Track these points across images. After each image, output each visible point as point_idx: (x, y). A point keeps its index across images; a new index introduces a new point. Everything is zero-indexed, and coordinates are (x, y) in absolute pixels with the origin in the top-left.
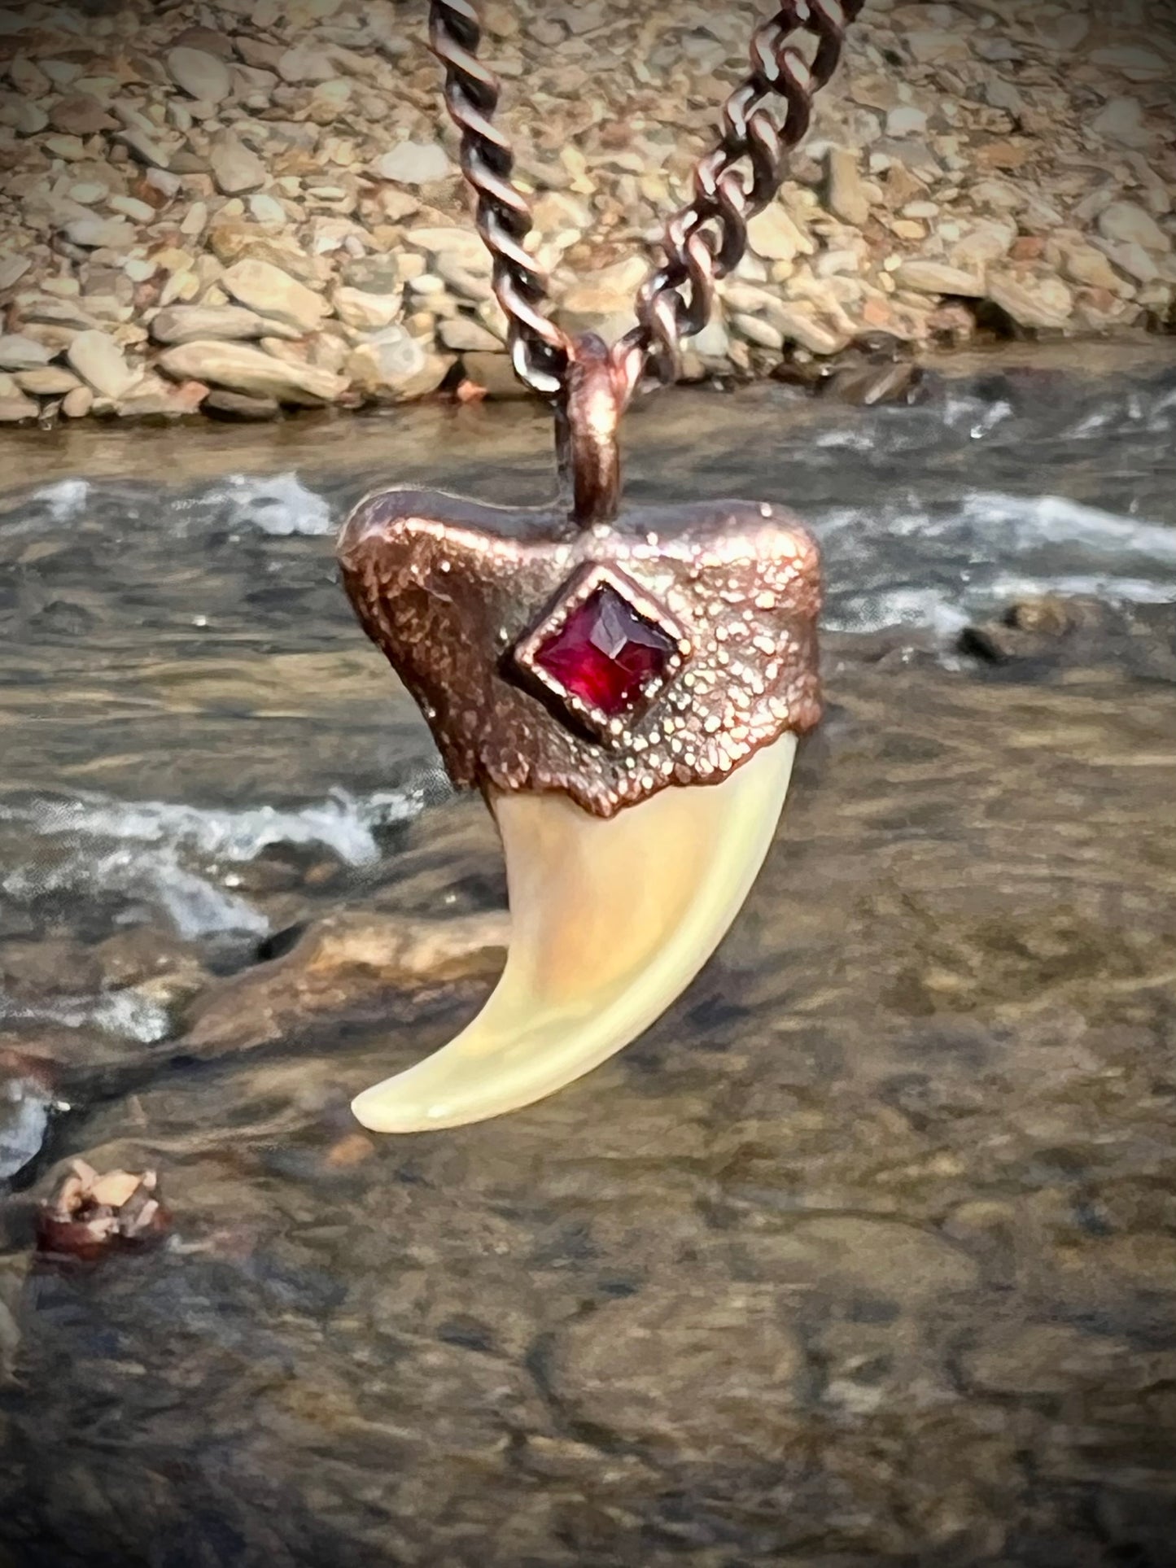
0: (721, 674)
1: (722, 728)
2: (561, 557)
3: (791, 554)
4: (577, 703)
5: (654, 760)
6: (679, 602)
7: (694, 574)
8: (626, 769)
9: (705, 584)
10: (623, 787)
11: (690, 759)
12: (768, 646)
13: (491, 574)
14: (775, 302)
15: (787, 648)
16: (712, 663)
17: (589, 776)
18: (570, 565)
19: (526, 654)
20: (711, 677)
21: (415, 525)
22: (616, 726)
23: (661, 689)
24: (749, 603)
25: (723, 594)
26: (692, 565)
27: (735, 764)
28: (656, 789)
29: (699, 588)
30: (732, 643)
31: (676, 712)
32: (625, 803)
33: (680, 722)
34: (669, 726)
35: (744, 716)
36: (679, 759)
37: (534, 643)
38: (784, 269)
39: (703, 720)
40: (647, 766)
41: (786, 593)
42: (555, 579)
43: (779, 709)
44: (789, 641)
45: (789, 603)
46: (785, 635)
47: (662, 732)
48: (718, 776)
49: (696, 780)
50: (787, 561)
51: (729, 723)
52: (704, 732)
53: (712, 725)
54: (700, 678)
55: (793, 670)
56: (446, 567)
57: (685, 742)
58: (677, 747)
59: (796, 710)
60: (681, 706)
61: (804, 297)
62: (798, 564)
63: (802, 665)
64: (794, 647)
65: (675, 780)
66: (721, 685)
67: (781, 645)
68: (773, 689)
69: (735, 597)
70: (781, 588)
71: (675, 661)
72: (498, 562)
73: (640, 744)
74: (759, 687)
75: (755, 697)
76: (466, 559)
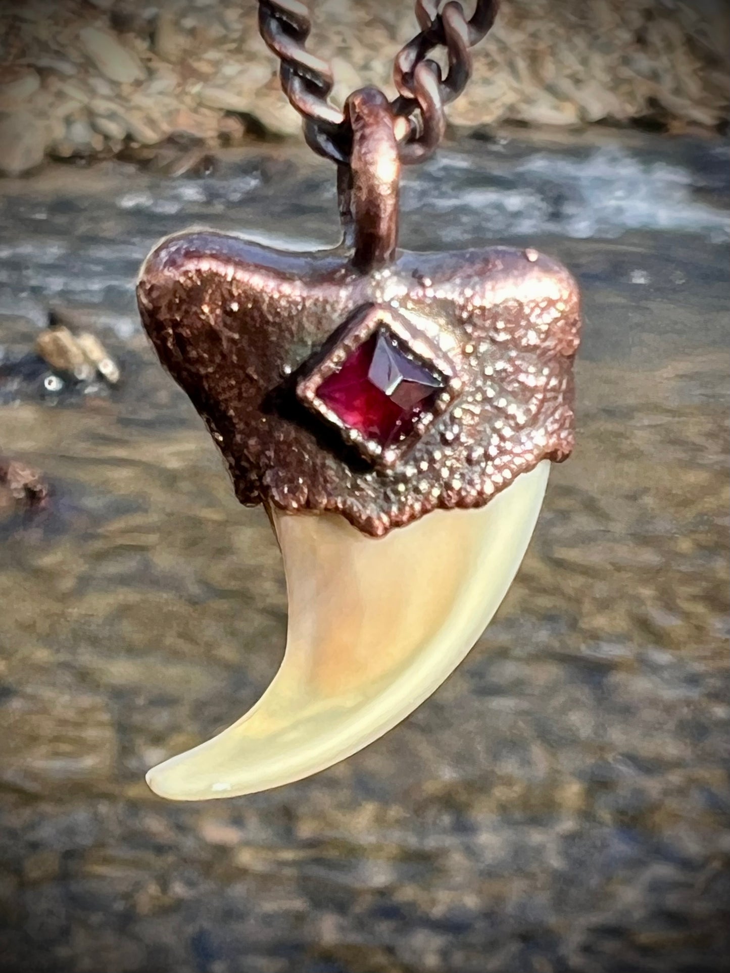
0: (488, 407)
1: (487, 457)
2: (343, 298)
3: (555, 296)
4: (354, 435)
5: (424, 486)
6: (449, 341)
7: (465, 315)
8: (397, 493)
9: (475, 326)
10: (395, 510)
11: (457, 484)
12: (531, 381)
13: (278, 314)
14: (121, 111)
15: (548, 383)
16: (479, 397)
17: (364, 499)
18: (351, 306)
19: (308, 389)
20: (477, 410)
21: (205, 265)
22: (391, 455)
23: (431, 423)
24: (515, 343)
25: (492, 334)
26: (463, 308)
27: (499, 489)
28: (425, 511)
29: (469, 329)
30: (500, 379)
31: (445, 442)
32: (396, 523)
33: (448, 451)
34: (437, 455)
35: (508, 445)
36: (448, 486)
37: (316, 380)
38: (126, 90)
39: (470, 449)
40: (417, 490)
41: (548, 334)
42: (337, 319)
43: (540, 439)
44: (549, 378)
45: (550, 343)
46: (546, 371)
47: (432, 461)
48: (480, 501)
49: (461, 504)
50: (551, 303)
51: (493, 451)
52: (469, 460)
53: (478, 453)
54: (467, 411)
55: (553, 404)
56: (235, 307)
57: (452, 471)
58: (445, 473)
59: (553, 440)
60: (449, 436)
61: (138, 108)
62: (561, 306)
63: (560, 399)
64: (554, 382)
65: (442, 504)
66: (486, 418)
67: (542, 381)
68: (534, 421)
69: (502, 337)
70: (544, 328)
71: (446, 397)
72: (283, 303)
73: (410, 471)
74: (522, 419)
75: (518, 428)
76: (253, 300)
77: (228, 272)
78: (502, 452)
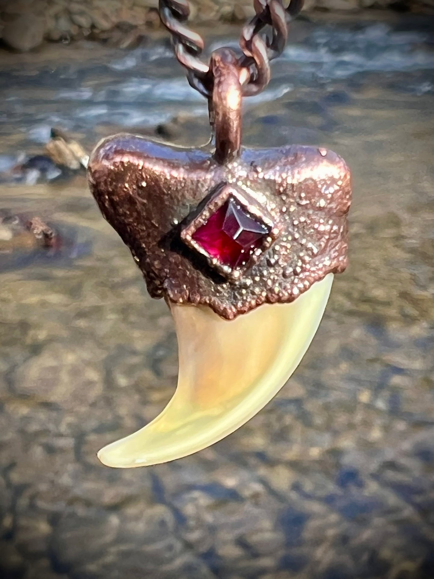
0: (295, 244)
1: (295, 273)
2: (208, 179)
4: (215, 261)
5: (257, 290)
6: (272, 205)
7: (281, 189)
8: (241, 295)
9: (287, 196)
10: (240, 304)
11: (277, 290)
12: (321, 228)
13: (169, 189)
15: (331, 229)
16: (290, 238)
17: (221, 298)
18: (213, 184)
19: (187, 235)
20: (289, 246)
22: (237, 274)
23: (261, 254)
24: (312, 205)
25: (298, 200)
26: (281, 185)
27: (301, 292)
28: (258, 305)
29: (284, 198)
30: (302, 227)
31: (269, 264)
32: (241, 312)
33: (272, 270)
34: (265, 273)
35: (307, 266)
36: (271, 290)
37: (192, 229)
39: (284, 268)
40: (253, 293)
41: (332, 200)
42: (204, 191)
43: (326, 262)
44: (332, 225)
45: (333, 205)
46: (330, 222)
47: (262, 276)
48: (291, 299)
49: (280, 300)
50: (333, 181)
51: (298, 270)
52: (284, 275)
53: (289, 271)
54: (283, 247)
55: (334, 241)
56: (144, 184)
57: (274, 281)
58: (270, 282)
59: (334, 262)
60: (273, 261)
62: (340, 183)
63: (339, 237)
64: (335, 228)
65: (268, 301)
66: (294, 250)
67: (328, 228)
68: (322, 252)
69: (304, 202)
70: (330, 196)
71: (269, 239)
72: (173, 182)
73: (249, 282)
74: (316, 251)
75: (313, 256)
76: (155, 180)
77: (140, 163)
78: (303, 270)
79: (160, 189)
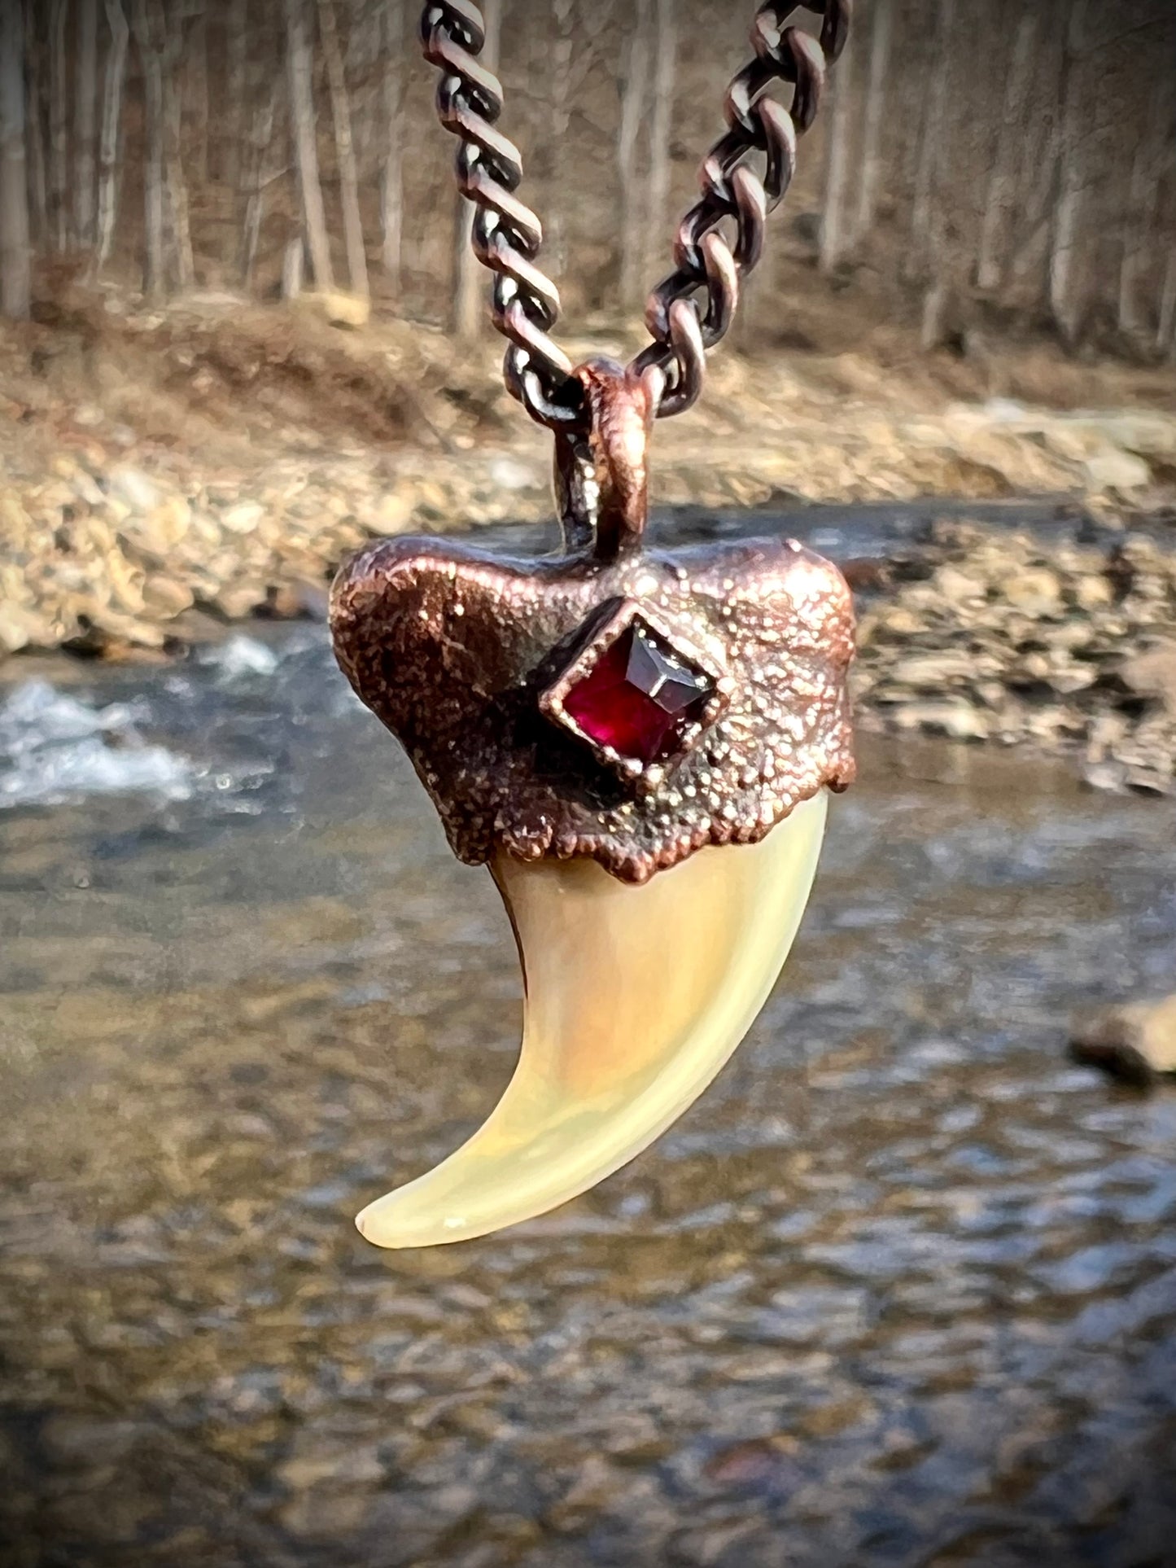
0: (759, 720)
1: (762, 779)
2: (585, 595)
3: (827, 589)
4: (609, 752)
5: (691, 816)
6: (711, 641)
7: (727, 611)
8: (660, 825)
9: (738, 623)
10: (658, 845)
11: (730, 812)
12: (805, 689)
13: (510, 616)
15: (824, 692)
16: (748, 708)
17: (620, 835)
18: (596, 602)
19: (553, 699)
20: (747, 722)
21: (422, 564)
22: (654, 775)
23: (698, 736)
24: (784, 643)
25: (758, 632)
26: (724, 603)
27: (778, 817)
28: (694, 848)
29: (733, 627)
30: (770, 686)
31: (713, 762)
32: (662, 865)
33: (717, 773)
34: (705, 779)
35: (785, 765)
36: (718, 815)
37: (562, 688)
39: (741, 770)
40: (683, 822)
41: (821, 632)
42: (578, 617)
43: (819, 757)
44: (825, 685)
45: (826, 644)
46: (821, 677)
47: (699, 785)
48: (758, 834)
49: (736, 838)
50: (824, 597)
51: (769, 772)
52: (741, 784)
53: (751, 776)
54: (735, 725)
55: (830, 717)
56: (459, 610)
57: (723, 797)
58: (715, 801)
59: (833, 761)
60: (718, 755)
62: (832, 601)
63: (839, 712)
64: (831, 691)
65: (714, 839)
66: (757, 732)
67: (817, 689)
68: (811, 736)
69: (770, 636)
70: (818, 625)
71: (715, 703)
72: (517, 603)
73: (675, 799)
74: (800, 734)
75: (796, 744)
76: (481, 601)
77: (450, 569)
78: (779, 773)
79: (491, 614)
